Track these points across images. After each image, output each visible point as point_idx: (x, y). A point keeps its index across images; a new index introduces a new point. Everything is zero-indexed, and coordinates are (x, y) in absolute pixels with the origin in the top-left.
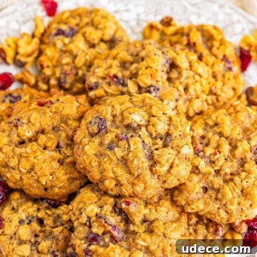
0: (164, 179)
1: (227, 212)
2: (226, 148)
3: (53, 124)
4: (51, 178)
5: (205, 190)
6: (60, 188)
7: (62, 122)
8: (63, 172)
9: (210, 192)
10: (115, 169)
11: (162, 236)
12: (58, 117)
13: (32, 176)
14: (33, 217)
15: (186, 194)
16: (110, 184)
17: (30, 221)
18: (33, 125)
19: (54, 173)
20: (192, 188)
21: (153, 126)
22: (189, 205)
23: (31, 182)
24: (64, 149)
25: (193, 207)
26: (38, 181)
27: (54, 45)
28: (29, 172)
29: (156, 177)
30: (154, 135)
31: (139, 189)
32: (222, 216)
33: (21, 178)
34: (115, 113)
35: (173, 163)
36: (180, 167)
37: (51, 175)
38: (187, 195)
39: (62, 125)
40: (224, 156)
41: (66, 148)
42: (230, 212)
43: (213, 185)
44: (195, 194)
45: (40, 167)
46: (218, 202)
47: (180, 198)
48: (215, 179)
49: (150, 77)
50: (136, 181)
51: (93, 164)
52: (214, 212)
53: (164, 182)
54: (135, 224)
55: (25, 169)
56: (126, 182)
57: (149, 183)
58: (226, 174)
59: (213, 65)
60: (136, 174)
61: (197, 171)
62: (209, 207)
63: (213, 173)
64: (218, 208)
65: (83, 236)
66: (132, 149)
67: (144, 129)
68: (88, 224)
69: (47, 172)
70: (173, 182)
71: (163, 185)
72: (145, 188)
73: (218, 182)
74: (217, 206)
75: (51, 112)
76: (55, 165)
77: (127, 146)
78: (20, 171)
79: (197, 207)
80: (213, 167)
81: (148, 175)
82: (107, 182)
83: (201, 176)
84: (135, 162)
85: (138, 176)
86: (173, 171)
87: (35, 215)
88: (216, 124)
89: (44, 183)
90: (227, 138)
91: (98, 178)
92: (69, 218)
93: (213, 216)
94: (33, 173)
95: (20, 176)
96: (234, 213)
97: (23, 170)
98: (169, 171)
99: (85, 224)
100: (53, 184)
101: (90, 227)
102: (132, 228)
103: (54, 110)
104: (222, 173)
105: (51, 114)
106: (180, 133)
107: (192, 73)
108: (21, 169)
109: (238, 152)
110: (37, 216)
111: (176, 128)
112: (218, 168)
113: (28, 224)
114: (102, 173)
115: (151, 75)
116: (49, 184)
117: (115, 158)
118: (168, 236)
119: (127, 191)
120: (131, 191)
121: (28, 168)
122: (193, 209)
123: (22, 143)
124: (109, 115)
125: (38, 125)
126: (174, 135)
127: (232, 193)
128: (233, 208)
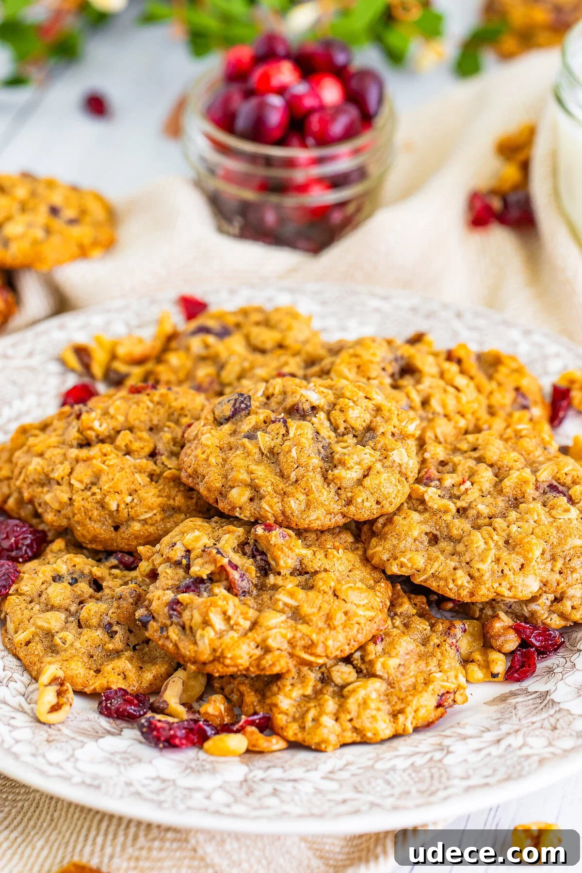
0: (349, 494)
1: (471, 576)
2: (486, 476)
3: (151, 420)
4: (129, 499)
5: (434, 540)
6: (145, 522)
7: (169, 420)
8: (156, 491)
9: (443, 544)
10: (253, 467)
11: (331, 593)
12: (162, 411)
13: (94, 494)
14: (82, 573)
15: (392, 541)
16: (239, 496)
17: (76, 581)
18: (112, 417)
19: (136, 491)
20: (405, 528)
21: (342, 411)
22: (396, 558)
23: (88, 506)
24: (164, 458)
25: (403, 559)
26: (102, 505)
27: (187, 349)
28: (87, 488)
29: (333, 491)
30: (341, 430)
31: (295, 505)
32: (459, 582)
33: (70, 499)
34: (271, 390)
35: (370, 468)
36: (385, 476)
37: (130, 495)
38: (395, 542)
39: (168, 423)
40: (481, 490)
41: (168, 457)
42: (476, 574)
43: (450, 531)
44: (410, 540)
45: (111, 476)
46: (456, 558)
47: (379, 549)
48: (456, 521)
49: (355, 370)
50: (290, 489)
51: (212, 460)
52: (444, 574)
53: (349, 502)
54: (279, 574)
55: (81, 482)
56: (270, 489)
57: (317, 494)
58: (479, 515)
59: (491, 393)
60: (293, 476)
61: (421, 507)
62: (436, 565)
63: (454, 510)
64: (455, 569)
65: (170, 582)
66: (291, 435)
67: (322, 415)
68: (184, 562)
69: (123, 487)
70: (367, 504)
71: (345, 509)
72: (308, 506)
73: (460, 526)
74: (453, 564)
75: (152, 401)
76: (142, 479)
77: (283, 431)
78: (71, 485)
79: (409, 560)
80: (455, 503)
81: (316, 482)
82: (234, 493)
83: (427, 515)
84: (294, 453)
85: (297, 481)
86: (367, 482)
87: (86, 571)
88: (475, 449)
89: (114, 507)
90: (491, 466)
91: (219, 485)
92: (151, 567)
93: (442, 583)
94: (95, 489)
95: (69, 496)
96: (485, 578)
97: (77, 485)
98: (360, 482)
99: (178, 564)
100: (132, 513)
101: (188, 567)
102: (272, 579)
103: (156, 398)
104: (472, 513)
105: (151, 405)
106: (394, 430)
107: (442, 383)
108: (73, 481)
109: (508, 483)
110: (91, 572)
111: (387, 420)
112: (464, 505)
113: (71, 584)
114: (225, 477)
115: (359, 367)
116: (124, 513)
117: (257, 450)
118: (342, 596)
119: (271, 507)
120: (278, 507)
121: (87, 480)
122: (402, 565)
123: (85, 444)
124: (260, 393)
125: (121, 418)
126: (381, 430)
127: (486, 543)
128: (486, 567)
